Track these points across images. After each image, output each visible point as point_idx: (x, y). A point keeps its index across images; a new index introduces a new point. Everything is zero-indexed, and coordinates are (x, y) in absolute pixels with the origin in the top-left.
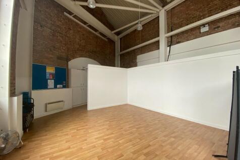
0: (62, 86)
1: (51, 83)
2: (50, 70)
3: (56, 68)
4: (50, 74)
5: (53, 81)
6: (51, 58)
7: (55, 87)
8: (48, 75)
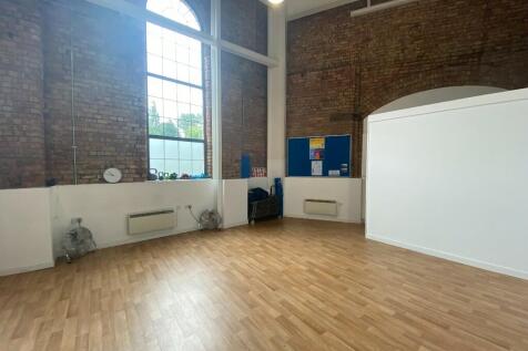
0: (338, 172)
1: (317, 166)
2: (316, 144)
3: (326, 139)
4: (316, 150)
5: (320, 162)
6: (319, 121)
7: (325, 174)
8: (311, 154)
